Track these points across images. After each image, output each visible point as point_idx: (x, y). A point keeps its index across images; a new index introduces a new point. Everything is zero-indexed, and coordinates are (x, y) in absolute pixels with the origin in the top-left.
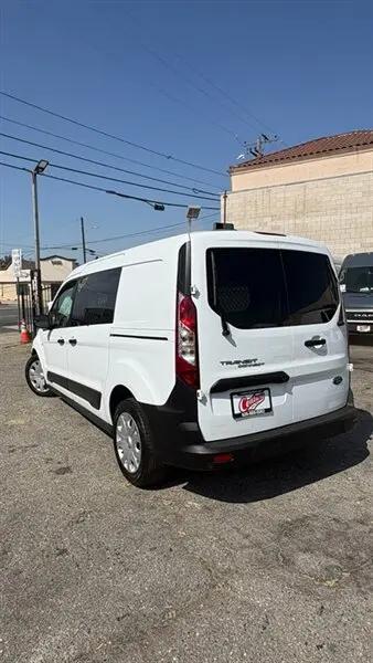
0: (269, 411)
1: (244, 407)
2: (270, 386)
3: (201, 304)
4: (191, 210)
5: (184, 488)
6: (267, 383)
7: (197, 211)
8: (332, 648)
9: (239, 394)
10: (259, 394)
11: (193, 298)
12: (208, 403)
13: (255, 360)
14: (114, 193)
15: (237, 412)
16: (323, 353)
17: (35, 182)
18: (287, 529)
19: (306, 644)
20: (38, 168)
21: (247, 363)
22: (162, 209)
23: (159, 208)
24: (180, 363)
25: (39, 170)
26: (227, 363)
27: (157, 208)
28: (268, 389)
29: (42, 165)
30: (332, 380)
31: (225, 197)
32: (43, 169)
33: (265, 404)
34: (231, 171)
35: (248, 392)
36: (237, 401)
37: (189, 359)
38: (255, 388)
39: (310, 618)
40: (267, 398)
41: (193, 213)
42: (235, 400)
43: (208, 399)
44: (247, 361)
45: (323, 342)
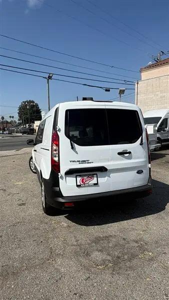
0: (96, 184)
1: (83, 182)
2: (97, 173)
3: (62, 135)
4: (121, 90)
5: (65, 217)
6: (96, 171)
7: (124, 90)
8: (80, 296)
9: (80, 176)
10: (92, 176)
11: (58, 132)
12: (64, 179)
13: (88, 161)
14: (86, 85)
15: (78, 184)
16: (130, 158)
17: (48, 83)
18: (97, 240)
19: (70, 292)
20: (49, 77)
21: (84, 162)
22: (109, 91)
23: (107, 90)
24: (53, 161)
25: (50, 78)
26: (73, 161)
27: (106, 90)
28: (97, 174)
29: (51, 75)
30: (136, 171)
31: (138, 83)
32: (51, 77)
33: (94, 181)
34: (141, 71)
35: (85, 175)
36: (79, 179)
37: (56, 159)
38: (88, 173)
39: (80, 281)
40: (95, 179)
41: (122, 92)
42: (78, 178)
43: (64, 177)
44: (84, 161)
45: (130, 153)
